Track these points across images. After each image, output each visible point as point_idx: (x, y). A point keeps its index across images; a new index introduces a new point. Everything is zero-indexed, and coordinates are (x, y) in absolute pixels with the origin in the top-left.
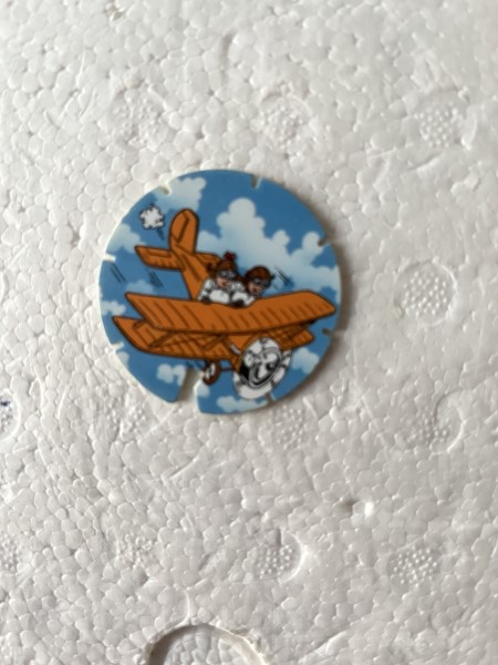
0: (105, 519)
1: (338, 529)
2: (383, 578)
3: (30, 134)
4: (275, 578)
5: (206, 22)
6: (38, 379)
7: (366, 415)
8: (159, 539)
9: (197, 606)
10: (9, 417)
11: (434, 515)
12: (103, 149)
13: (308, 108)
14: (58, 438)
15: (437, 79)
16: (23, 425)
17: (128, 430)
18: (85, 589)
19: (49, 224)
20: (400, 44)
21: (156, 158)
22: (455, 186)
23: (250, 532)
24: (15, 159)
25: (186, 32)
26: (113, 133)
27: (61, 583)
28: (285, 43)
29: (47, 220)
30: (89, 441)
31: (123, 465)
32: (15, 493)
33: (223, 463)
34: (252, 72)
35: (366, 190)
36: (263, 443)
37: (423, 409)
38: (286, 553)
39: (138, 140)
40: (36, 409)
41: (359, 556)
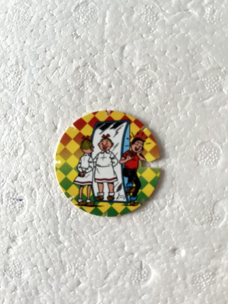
0: (63, 254)
1: (169, 262)
2: (190, 286)
3: (39, 85)
4: (140, 285)
5: (114, 40)
6: (36, 189)
7: (182, 209)
8: (87, 264)
9: (103, 297)
10: (22, 206)
11: (213, 257)
12: (69, 91)
13: (157, 75)
14: (43, 216)
15: (212, 64)
16: (28, 210)
17: (75, 213)
18: (52, 287)
19: (44, 122)
20: (196, 50)
21: (91, 95)
22: (220, 109)
23: (128, 262)
24: (32, 95)
25: (105, 44)
26: (74, 84)
27: (41, 284)
28: (147, 49)
29: (43, 120)
30: (57, 218)
31: (72, 229)
32: (23, 241)
33: (117, 230)
34: (133, 60)
35: (181, 110)
36: (135, 221)
37: (208, 206)
38: (145, 272)
39: (84, 88)
40: (35, 203)
41: (179, 275)
